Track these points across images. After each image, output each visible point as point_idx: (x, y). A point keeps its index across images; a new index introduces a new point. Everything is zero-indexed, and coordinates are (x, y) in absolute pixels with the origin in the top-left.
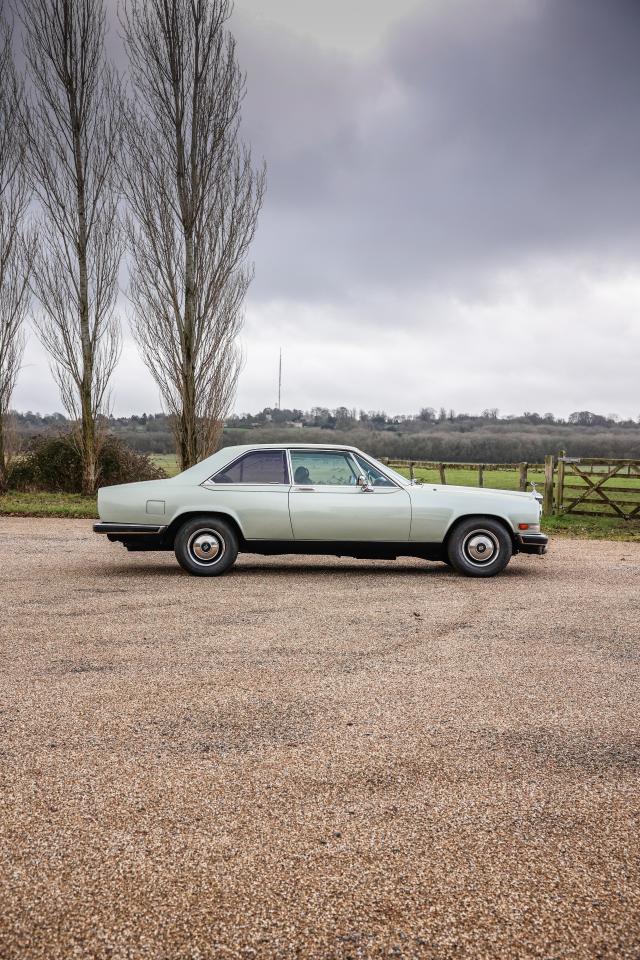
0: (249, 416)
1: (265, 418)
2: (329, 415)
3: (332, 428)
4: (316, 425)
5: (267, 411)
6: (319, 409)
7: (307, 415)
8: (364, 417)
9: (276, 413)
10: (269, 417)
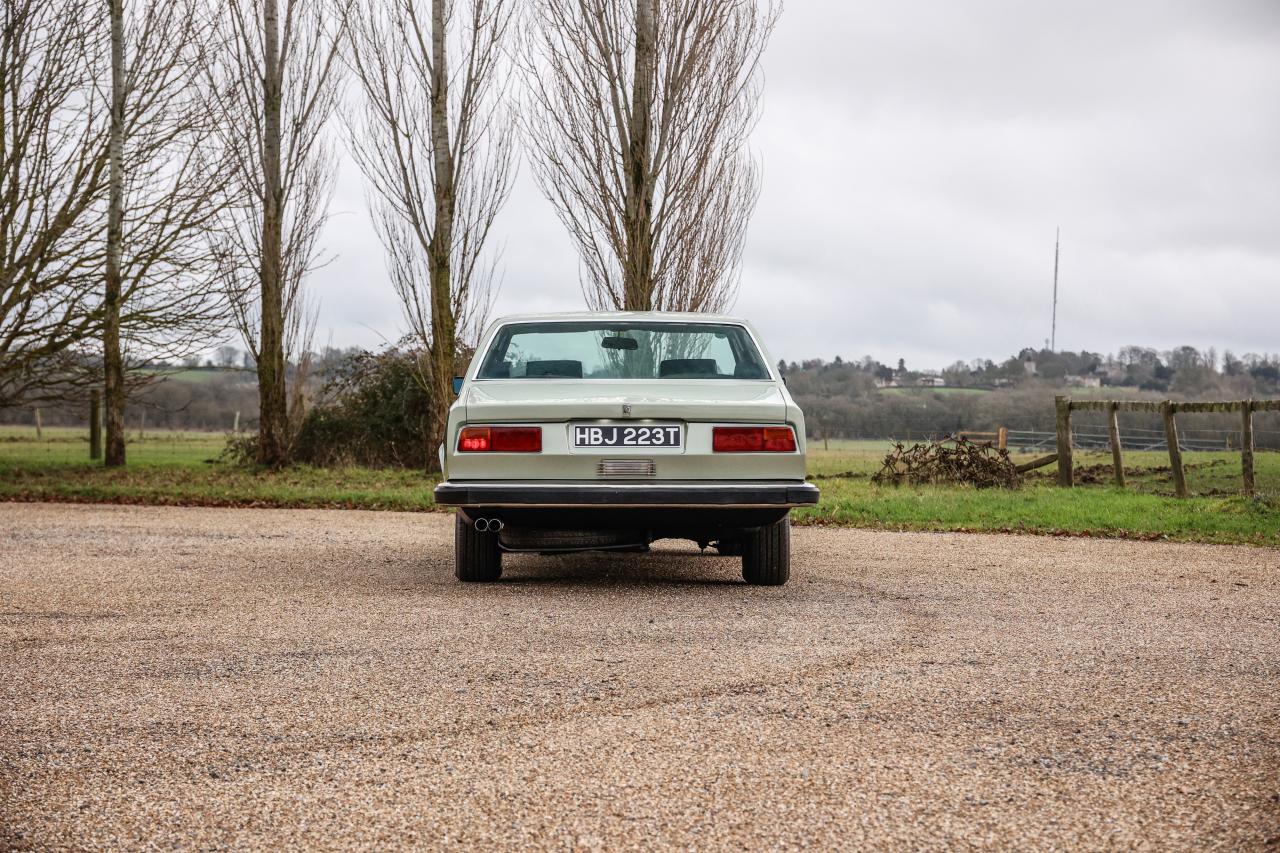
0: (989, 364)
1: (1023, 369)
2: (1158, 362)
3: (1162, 389)
4: (1128, 383)
5: (1026, 356)
6: (1135, 351)
7: (1110, 364)
8: (1232, 367)
9: (1045, 358)
10: (1031, 367)
